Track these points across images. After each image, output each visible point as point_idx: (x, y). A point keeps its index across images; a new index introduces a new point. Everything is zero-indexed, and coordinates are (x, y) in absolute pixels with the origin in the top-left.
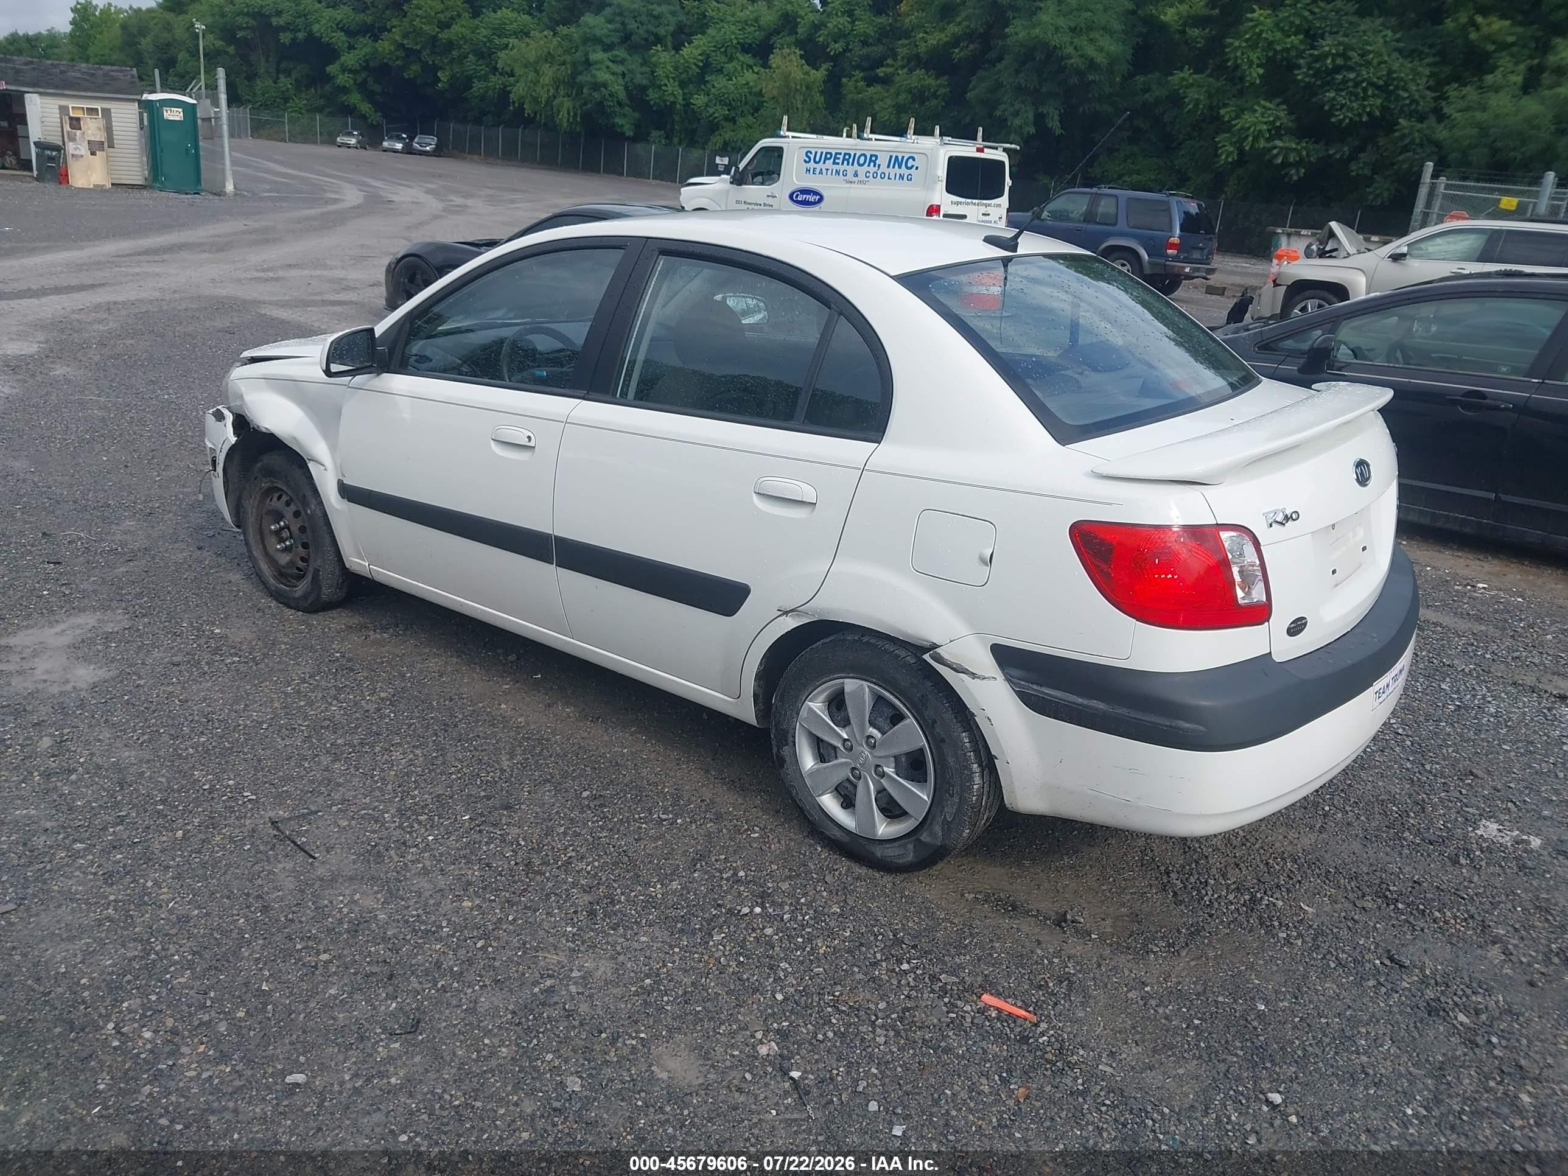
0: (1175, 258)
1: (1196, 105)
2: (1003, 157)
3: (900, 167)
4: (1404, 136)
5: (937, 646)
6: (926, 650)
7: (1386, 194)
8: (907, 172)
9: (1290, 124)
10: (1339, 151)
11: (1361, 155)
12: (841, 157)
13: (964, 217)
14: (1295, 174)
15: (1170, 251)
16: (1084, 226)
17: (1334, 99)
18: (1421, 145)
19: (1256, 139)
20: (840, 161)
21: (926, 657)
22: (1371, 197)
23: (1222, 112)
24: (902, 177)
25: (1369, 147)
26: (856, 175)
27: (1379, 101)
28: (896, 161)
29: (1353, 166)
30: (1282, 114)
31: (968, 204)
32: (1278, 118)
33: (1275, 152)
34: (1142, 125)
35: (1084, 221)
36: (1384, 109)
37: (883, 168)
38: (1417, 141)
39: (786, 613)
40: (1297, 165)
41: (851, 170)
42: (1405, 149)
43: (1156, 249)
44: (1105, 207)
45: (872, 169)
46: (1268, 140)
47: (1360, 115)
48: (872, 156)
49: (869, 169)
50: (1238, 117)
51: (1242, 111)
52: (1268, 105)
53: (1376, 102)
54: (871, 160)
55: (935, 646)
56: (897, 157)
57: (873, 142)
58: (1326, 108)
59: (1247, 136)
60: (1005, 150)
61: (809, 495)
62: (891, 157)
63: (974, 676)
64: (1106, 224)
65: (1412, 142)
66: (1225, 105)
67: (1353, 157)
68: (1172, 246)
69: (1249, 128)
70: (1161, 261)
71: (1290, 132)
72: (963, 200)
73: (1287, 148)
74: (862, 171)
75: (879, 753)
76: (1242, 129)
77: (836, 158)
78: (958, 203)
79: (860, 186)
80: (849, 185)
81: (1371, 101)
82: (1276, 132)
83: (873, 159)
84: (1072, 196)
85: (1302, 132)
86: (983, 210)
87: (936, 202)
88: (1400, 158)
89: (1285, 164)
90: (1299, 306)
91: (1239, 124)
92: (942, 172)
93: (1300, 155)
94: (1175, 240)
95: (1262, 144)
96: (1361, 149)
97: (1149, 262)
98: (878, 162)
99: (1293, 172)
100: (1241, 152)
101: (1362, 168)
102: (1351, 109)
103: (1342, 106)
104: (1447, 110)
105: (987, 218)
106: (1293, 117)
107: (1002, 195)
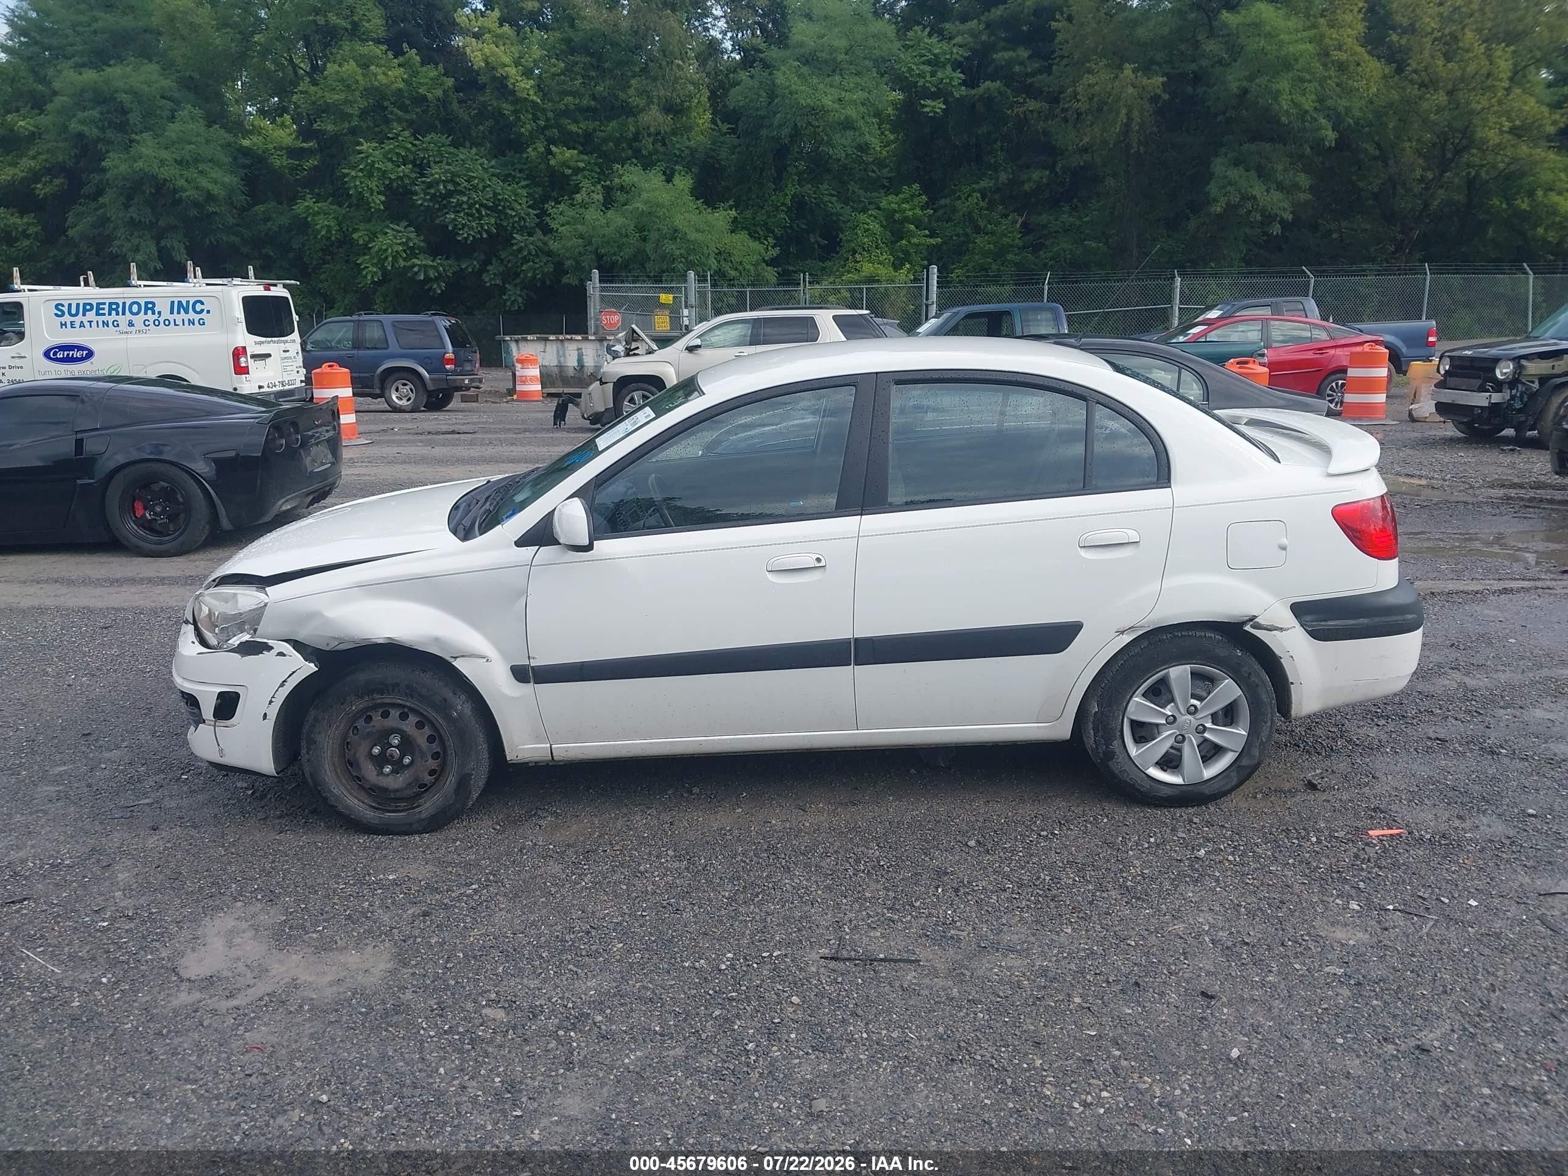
0: (454, 373)
1: (329, 231)
2: (285, 293)
3: (187, 312)
4: (520, 250)
5: (1256, 617)
6: (1244, 623)
7: (520, 300)
8: (197, 317)
9: (422, 244)
10: (469, 265)
11: (489, 268)
12: (106, 307)
13: (269, 355)
14: (438, 288)
15: (448, 367)
16: (355, 352)
17: (454, 220)
18: (537, 255)
19: (395, 259)
20: (106, 311)
21: (1248, 628)
22: (508, 303)
23: (355, 236)
24: (191, 322)
25: (494, 260)
26: (131, 324)
27: (493, 221)
28: (181, 307)
29: (486, 278)
30: (413, 235)
31: (269, 342)
32: (409, 239)
33: (416, 269)
34: (272, 253)
35: (354, 348)
36: (498, 226)
37: (166, 314)
38: (534, 252)
39: (1122, 632)
40: (436, 279)
41: (123, 320)
42: (525, 260)
43: (436, 365)
44: (373, 333)
45: (150, 316)
46: (405, 259)
47: (479, 233)
48: (147, 303)
49: (146, 317)
50: (371, 240)
51: (375, 235)
52: (396, 227)
53: (490, 221)
54: (147, 309)
55: (1252, 619)
56: (180, 302)
57: (143, 289)
58: (450, 228)
59: (387, 257)
60: (285, 286)
61: (1133, 536)
62: (173, 303)
63: (1281, 629)
64: (376, 348)
65: (530, 253)
66: (355, 230)
67: (483, 270)
68: (449, 361)
69: (386, 250)
70: (443, 376)
71: (422, 251)
72: (263, 339)
73: (425, 266)
74: (138, 320)
75: (1199, 715)
76: (380, 250)
77: (98, 309)
78: (261, 343)
79: (140, 336)
80: (125, 336)
81: (486, 220)
82: (412, 252)
83: (150, 306)
84: (331, 326)
85: (434, 251)
86: (283, 347)
87: (241, 344)
88: (524, 268)
89: (428, 280)
90: (628, 398)
91: (375, 246)
92: (239, 313)
93: (438, 272)
94: (450, 355)
95: (402, 263)
96: (487, 262)
97: (431, 379)
98: (157, 310)
99: (435, 286)
100: (385, 273)
101: (493, 279)
102: (472, 228)
103: (464, 226)
104: (554, 225)
105: (287, 354)
106: (422, 238)
107: (293, 331)
